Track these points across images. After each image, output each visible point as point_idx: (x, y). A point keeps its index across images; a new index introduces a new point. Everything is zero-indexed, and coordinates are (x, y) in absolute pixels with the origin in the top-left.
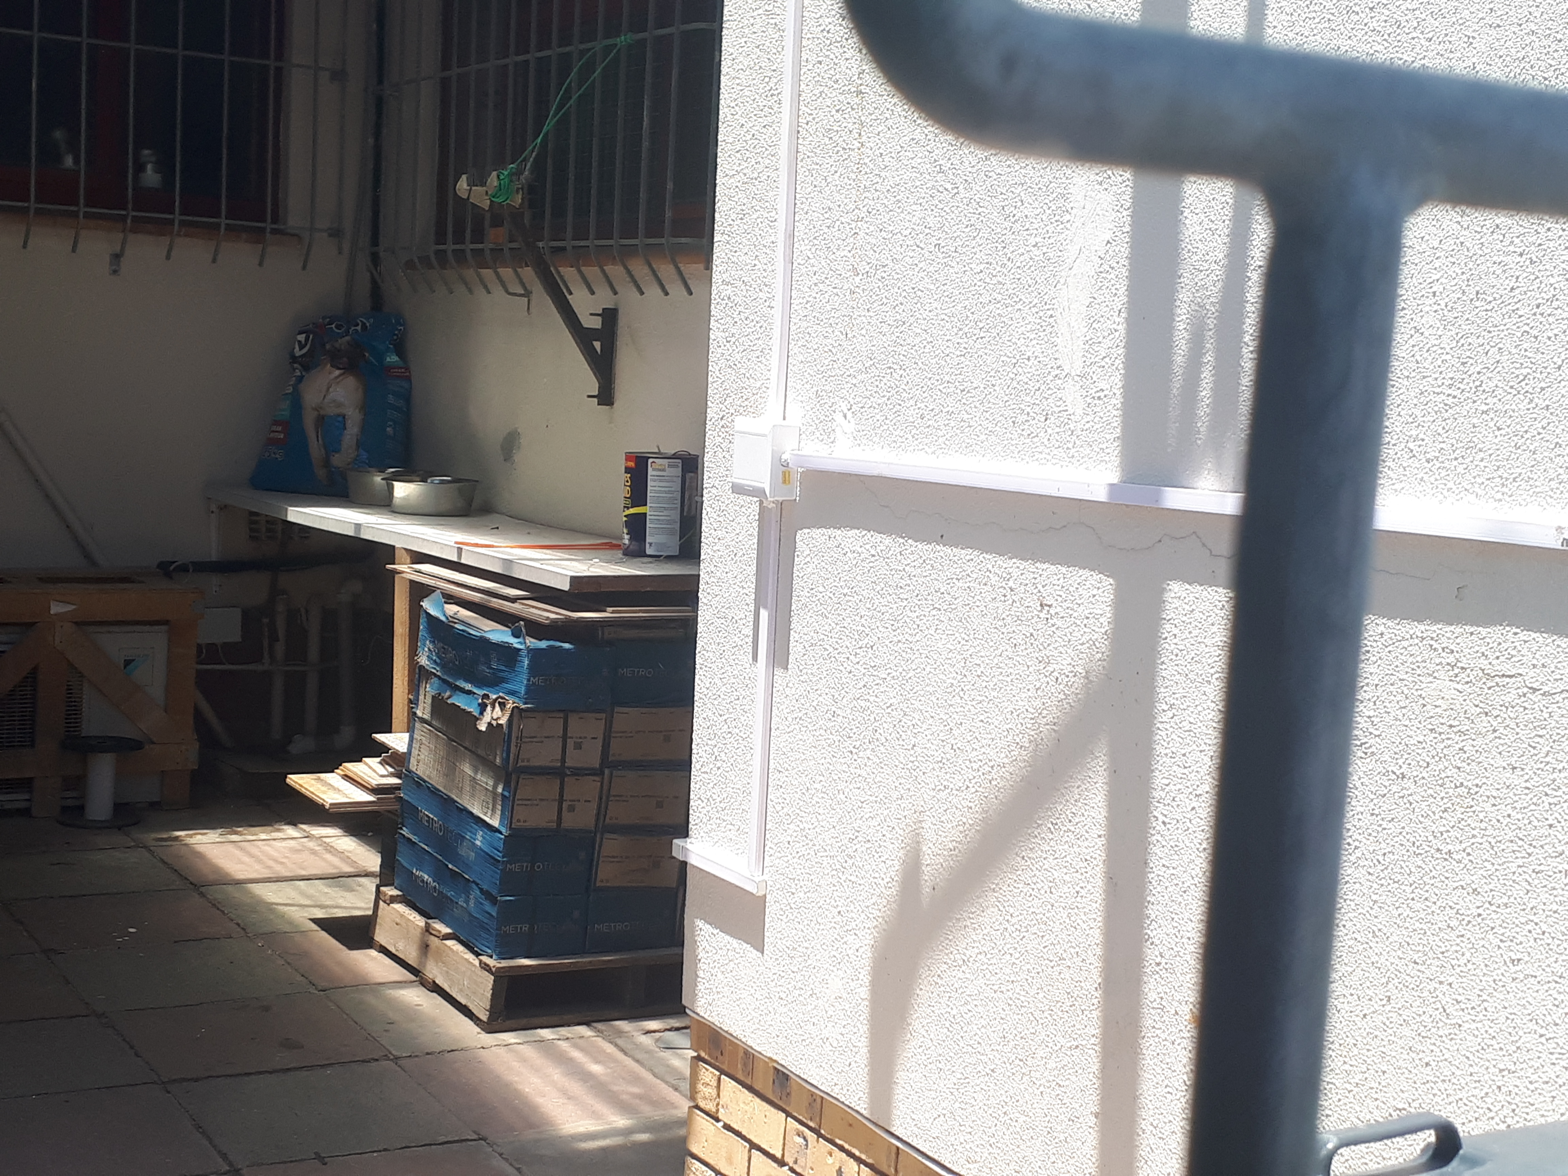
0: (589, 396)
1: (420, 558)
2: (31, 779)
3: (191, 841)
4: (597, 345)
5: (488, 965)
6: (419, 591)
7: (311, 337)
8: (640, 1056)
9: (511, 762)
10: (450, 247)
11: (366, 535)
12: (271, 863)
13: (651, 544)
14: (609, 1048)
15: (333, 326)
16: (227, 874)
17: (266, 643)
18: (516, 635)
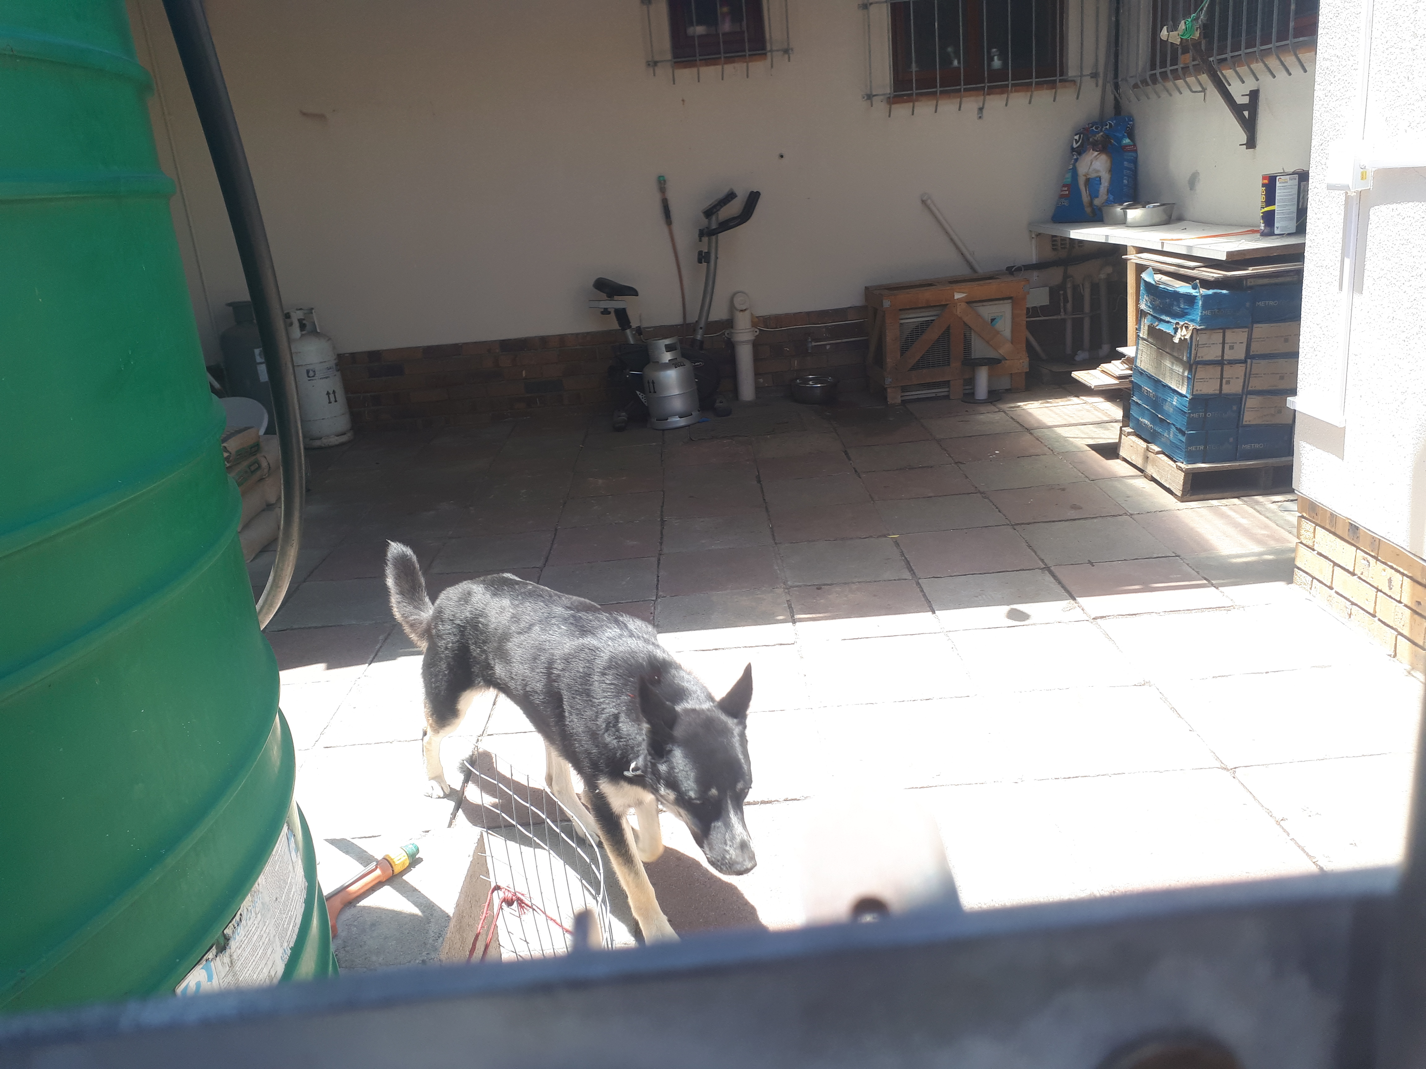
0: (1240, 145)
1: (1141, 250)
2: (949, 381)
3: (1025, 407)
4: (1246, 113)
5: (1181, 467)
6: (1141, 268)
7: (1082, 136)
8: (1268, 515)
9: (1192, 358)
10: (1158, 71)
11: (1112, 241)
12: (1066, 417)
13: (1277, 228)
14: (1251, 510)
15: (1094, 128)
16: (1044, 423)
17: (1062, 305)
18: (1194, 288)
